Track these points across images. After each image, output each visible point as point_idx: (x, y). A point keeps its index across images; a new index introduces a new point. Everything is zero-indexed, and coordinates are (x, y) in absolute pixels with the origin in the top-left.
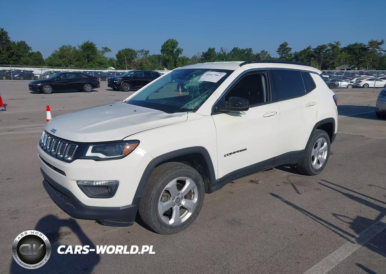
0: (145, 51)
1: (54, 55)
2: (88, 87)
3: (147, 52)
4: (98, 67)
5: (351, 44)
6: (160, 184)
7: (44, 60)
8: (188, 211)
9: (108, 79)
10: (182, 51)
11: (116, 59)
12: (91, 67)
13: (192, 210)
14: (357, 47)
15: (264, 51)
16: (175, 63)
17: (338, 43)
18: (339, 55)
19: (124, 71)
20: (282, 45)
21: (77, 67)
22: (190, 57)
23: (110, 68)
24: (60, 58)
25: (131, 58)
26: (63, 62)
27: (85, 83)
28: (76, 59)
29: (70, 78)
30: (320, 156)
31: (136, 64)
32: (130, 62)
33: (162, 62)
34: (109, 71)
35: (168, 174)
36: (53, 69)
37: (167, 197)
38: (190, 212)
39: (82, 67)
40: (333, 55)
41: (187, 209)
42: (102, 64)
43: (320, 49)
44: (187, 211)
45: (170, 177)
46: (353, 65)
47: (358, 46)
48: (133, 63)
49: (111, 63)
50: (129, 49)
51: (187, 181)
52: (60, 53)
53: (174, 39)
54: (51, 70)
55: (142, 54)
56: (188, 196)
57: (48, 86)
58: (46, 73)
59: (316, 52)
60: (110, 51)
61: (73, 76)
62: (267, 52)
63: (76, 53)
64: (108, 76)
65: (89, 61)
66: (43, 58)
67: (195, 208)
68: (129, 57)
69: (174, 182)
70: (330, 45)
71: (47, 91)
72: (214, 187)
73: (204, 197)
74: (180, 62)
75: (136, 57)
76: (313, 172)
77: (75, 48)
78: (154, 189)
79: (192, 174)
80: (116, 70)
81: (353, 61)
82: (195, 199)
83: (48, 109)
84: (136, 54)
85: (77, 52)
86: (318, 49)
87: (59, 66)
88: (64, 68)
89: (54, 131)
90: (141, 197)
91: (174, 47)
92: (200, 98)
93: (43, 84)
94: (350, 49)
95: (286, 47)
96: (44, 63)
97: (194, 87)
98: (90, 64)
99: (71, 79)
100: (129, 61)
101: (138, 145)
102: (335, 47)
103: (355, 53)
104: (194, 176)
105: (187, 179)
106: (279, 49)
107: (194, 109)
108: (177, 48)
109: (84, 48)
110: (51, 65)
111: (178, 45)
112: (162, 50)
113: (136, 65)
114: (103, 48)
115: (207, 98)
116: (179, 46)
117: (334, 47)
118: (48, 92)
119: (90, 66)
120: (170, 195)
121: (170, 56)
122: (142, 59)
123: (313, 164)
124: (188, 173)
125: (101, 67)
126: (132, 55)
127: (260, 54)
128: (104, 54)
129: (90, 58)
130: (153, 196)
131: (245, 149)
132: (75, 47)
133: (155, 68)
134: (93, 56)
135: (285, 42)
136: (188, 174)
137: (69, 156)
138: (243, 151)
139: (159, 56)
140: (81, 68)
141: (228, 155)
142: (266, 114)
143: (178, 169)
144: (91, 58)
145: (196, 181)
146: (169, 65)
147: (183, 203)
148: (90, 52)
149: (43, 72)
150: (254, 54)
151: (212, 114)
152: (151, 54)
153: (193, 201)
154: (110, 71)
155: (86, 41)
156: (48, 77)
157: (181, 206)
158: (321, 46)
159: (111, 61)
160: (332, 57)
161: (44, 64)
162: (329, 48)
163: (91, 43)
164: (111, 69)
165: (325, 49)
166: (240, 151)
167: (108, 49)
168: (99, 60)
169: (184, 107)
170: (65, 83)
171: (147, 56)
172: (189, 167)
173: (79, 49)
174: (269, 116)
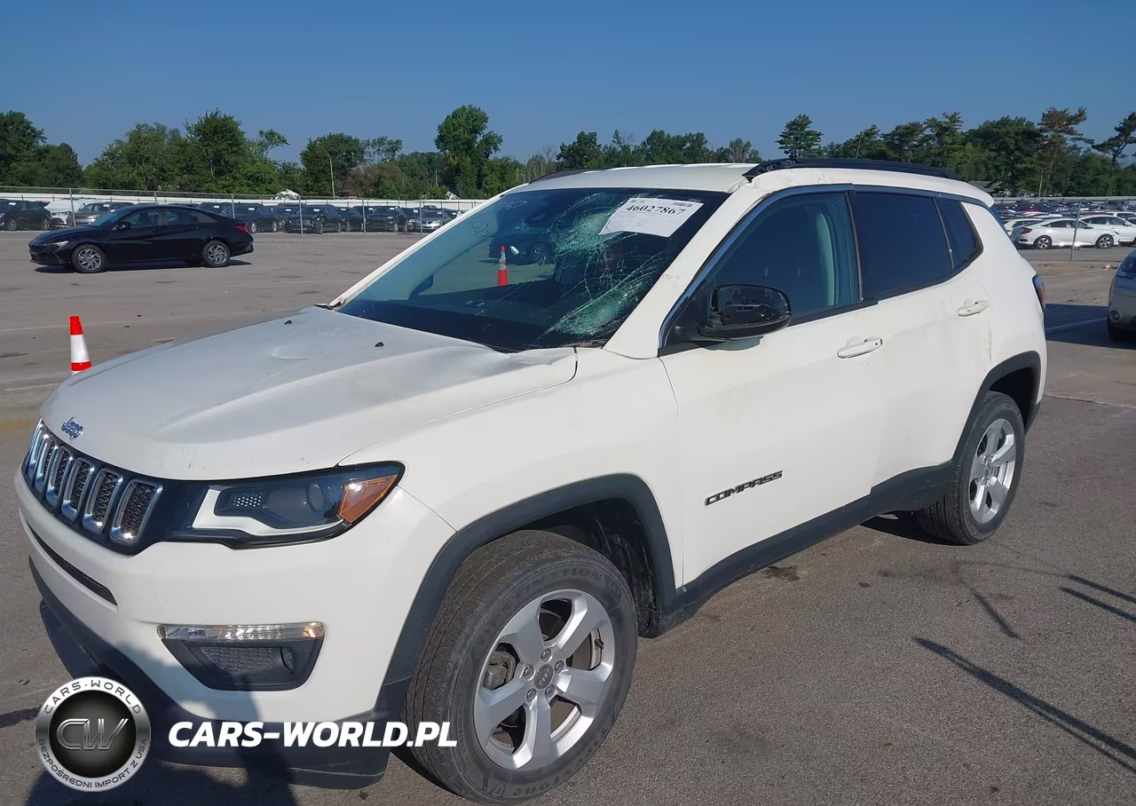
0: (390, 143)
1: (110, 154)
2: (217, 252)
3: (395, 146)
4: (247, 191)
5: (991, 121)
6: (481, 623)
7: (83, 169)
8: (580, 709)
9: (278, 225)
10: (500, 141)
11: (302, 167)
12: (227, 191)
13: (595, 707)
14: (1010, 129)
15: (739, 142)
16: (480, 176)
17: (954, 119)
18: (958, 154)
19: (325, 201)
20: (794, 123)
21: (184, 190)
22: (524, 161)
23: (284, 193)
24: (130, 162)
25: (346, 164)
26: (139, 174)
27: (209, 240)
28: (179, 165)
29: (160, 224)
30: (994, 479)
31: (363, 179)
32: (344, 175)
33: (440, 174)
34: (279, 201)
35: (508, 586)
36: (109, 197)
37: (506, 666)
38: (588, 715)
39: (198, 189)
40: (940, 154)
41: (575, 704)
42: (262, 182)
43: (903, 135)
44: (576, 709)
45: (519, 595)
46: (998, 183)
47: (1012, 125)
48: (353, 177)
49: (287, 178)
50: (341, 135)
51: (576, 604)
52: (130, 146)
53: (476, 105)
54: (104, 199)
55: (379, 150)
56: (581, 657)
57: (89, 250)
58: (86, 207)
59: (891, 145)
60: (284, 141)
61: (172, 218)
62: (748, 144)
63: (179, 148)
64: (277, 217)
65: (219, 173)
66: (80, 162)
67: (604, 697)
68: (342, 162)
69: (530, 612)
70: (933, 123)
71: (87, 264)
72: (670, 617)
73: (635, 655)
74: (493, 176)
75: (362, 160)
76: (974, 533)
77: (175, 133)
78: (458, 647)
79: (597, 577)
80: (302, 199)
81: (1000, 171)
82: (603, 664)
83: (76, 327)
84: (363, 152)
85: (184, 145)
86: (899, 134)
87: (129, 187)
88: (145, 195)
89: (73, 428)
90: (410, 680)
91: (475, 131)
92: (615, 296)
93: (74, 243)
94: (988, 136)
95: (806, 130)
96: (84, 180)
97: (588, 255)
98: (223, 182)
99: (164, 227)
100: (342, 172)
101: (395, 484)
102: (946, 129)
103: (1004, 147)
104: (602, 584)
105: (579, 595)
106: (785, 136)
107: (597, 334)
108: (485, 132)
109: (204, 134)
110: (104, 186)
111: (487, 124)
112: (441, 140)
113: (361, 185)
114: (261, 133)
115: (642, 294)
116: (491, 128)
117: (943, 130)
118: (90, 267)
119: (224, 187)
120: (518, 661)
121: (463, 157)
122: (379, 167)
123: (972, 506)
124: (580, 573)
125: (257, 189)
126: (349, 152)
127: (727, 151)
128: (265, 153)
129: (222, 163)
130: (457, 672)
131: (778, 475)
132: (177, 131)
133: (418, 193)
134: (232, 159)
135: (802, 115)
136: (583, 578)
137: (127, 526)
138: (771, 479)
139: (430, 158)
140: (196, 192)
141: (718, 497)
142: (848, 346)
143: (545, 561)
144: (226, 162)
145: (609, 601)
146: (460, 185)
147: (563, 685)
148: (224, 145)
149: (78, 206)
150: (712, 152)
151: (662, 352)
152: (406, 150)
153: (596, 671)
154: (282, 201)
155: (211, 110)
156: (93, 220)
157: (557, 696)
158: (907, 128)
159: (286, 172)
160: (937, 159)
161: (83, 183)
162: (928, 132)
163: (226, 119)
164: (289, 197)
165: (917, 135)
166: (761, 483)
167: (279, 138)
168: (250, 169)
169: (558, 326)
170: (141, 238)
171: (396, 157)
172: (585, 550)
173: (189, 135)
174: (858, 352)
